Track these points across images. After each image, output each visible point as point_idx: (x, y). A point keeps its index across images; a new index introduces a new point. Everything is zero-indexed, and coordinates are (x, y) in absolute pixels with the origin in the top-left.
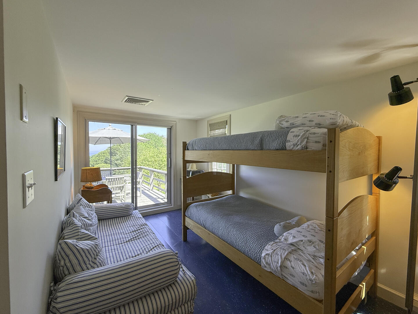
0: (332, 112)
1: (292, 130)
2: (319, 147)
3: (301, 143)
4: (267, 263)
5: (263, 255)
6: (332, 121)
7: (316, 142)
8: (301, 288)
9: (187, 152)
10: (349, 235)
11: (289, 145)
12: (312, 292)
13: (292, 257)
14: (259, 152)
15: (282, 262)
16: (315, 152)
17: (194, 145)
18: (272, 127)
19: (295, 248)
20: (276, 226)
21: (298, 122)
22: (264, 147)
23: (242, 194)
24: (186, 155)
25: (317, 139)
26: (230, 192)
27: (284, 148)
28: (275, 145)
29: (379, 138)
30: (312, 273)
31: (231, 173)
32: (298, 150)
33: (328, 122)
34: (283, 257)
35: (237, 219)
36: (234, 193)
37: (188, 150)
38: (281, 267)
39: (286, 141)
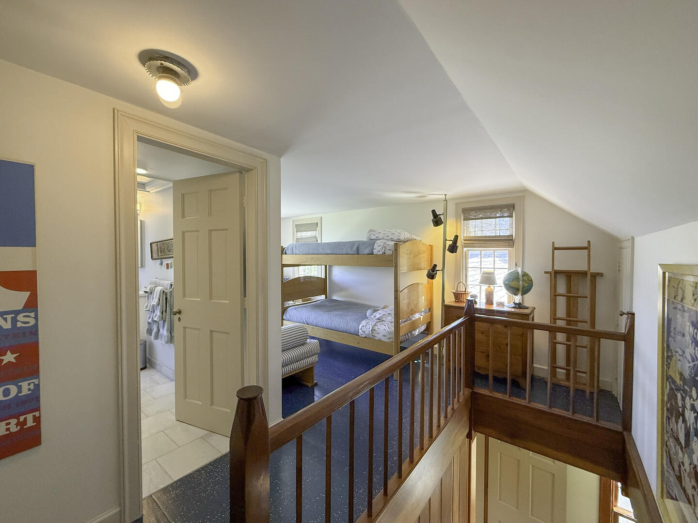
0: (399, 231)
1: (377, 242)
2: (391, 252)
3: (382, 249)
4: (363, 332)
5: (360, 327)
6: (398, 237)
7: (390, 250)
8: (384, 339)
9: (284, 256)
10: (409, 304)
11: (375, 252)
12: (389, 338)
13: (378, 324)
14: (356, 256)
15: (372, 328)
16: (389, 256)
17: (294, 250)
18: (364, 239)
19: (380, 320)
20: (368, 311)
21: (380, 236)
22: (360, 252)
23: (335, 297)
24: (283, 260)
25: (389, 248)
26: (323, 297)
27: (372, 254)
28: (367, 251)
29: (431, 246)
30: (389, 328)
31: (323, 277)
32: (380, 255)
33: (396, 238)
34: (373, 325)
35: (335, 313)
36: (326, 298)
37: (286, 254)
38: (372, 331)
39: (373, 249)
